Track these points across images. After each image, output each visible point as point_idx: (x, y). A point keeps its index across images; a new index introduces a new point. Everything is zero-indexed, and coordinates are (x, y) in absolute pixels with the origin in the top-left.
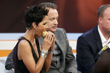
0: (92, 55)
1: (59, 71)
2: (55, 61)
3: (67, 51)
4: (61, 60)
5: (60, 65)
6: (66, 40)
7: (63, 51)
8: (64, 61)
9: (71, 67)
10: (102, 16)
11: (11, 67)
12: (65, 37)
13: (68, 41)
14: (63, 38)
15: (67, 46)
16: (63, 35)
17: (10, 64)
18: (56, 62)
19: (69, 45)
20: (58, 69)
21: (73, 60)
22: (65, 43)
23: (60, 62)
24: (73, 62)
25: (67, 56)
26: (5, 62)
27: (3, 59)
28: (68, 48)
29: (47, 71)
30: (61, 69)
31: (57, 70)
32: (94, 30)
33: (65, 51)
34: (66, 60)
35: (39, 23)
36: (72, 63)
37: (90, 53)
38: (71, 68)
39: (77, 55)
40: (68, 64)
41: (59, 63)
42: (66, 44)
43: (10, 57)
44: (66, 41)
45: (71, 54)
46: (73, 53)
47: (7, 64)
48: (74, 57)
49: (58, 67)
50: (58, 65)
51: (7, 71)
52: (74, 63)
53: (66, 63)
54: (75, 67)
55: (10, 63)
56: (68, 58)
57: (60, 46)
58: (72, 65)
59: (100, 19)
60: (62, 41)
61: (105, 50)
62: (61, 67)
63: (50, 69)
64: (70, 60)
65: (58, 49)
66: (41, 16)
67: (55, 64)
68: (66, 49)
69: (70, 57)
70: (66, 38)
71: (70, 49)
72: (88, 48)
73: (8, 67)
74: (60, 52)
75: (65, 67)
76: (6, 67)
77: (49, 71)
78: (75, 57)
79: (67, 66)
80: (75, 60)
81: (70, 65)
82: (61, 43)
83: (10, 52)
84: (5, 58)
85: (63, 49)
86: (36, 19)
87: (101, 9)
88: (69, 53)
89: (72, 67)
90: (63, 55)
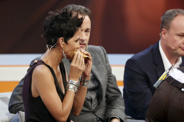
0: (149, 89)
1: (96, 116)
2: (89, 98)
3: (109, 82)
4: (99, 97)
5: (96, 105)
6: (107, 64)
7: (101, 82)
8: (104, 99)
9: (114, 108)
10: (168, 28)
11: (18, 108)
12: (105, 60)
13: (110, 66)
14: (101, 61)
15: (109, 74)
16: (101, 56)
17: (17, 104)
18: (91, 100)
19: (111, 73)
20: (94, 112)
21: (117, 97)
22: (105, 69)
23: (96, 100)
24: (118, 100)
25: (108, 90)
26: (9, 101)
27: (5, 96)
28: (110, 78)
29: (78, 114)
30: (98, 112)
31: (92, 113)
32: (152, 49)
33: (106, 83)
34: (107, 96)
35: (69, 39)
36: (116, 101)
37: (146, 86)
38: (115, 110)
39: (124, 90)
40: (110, 103)
41: (95, 103)
42: (106, 71)
43: (16, 93)
44: (106, 66)
45: (115, 87)
46: (117, 86)
47: (11, 104)
48: (120, 92)
49: (93, 108)
50: (93, 106)
51: (12, 115)
52: (119, 102)
53: (106, 101)
54: (121, 109)
55: (16, 102)
56: (109, 94)
57: (97, 74)
58: (117, 106)
59: (164, 32)
60: (99, 66)
61: (164, 80)
62: (99, 108)
63: (82, 112)
64: (113, 97)
65: (95, 79)
66: (72, 28)
67: (89, 103)
68: (106, 80)
69: (114, 93)
70: (107, 61)
71: (112, 79)
72: (142, 77)
73: (13, 109)
74: (97, 84)
75: (104, 108)
76: (10, 109)
77: (80, 114)
78: (122, 92)
79: (108, 106)
80: (120, 97)
81: (112, 106)
82: (98, 69)
83: (17, 85)
84: (9, 95)
85: (102, 79)
86: (66, 32)
87: (168, 17)
88: (111, 85)
89: (116, 108)
90: (102, 89)
